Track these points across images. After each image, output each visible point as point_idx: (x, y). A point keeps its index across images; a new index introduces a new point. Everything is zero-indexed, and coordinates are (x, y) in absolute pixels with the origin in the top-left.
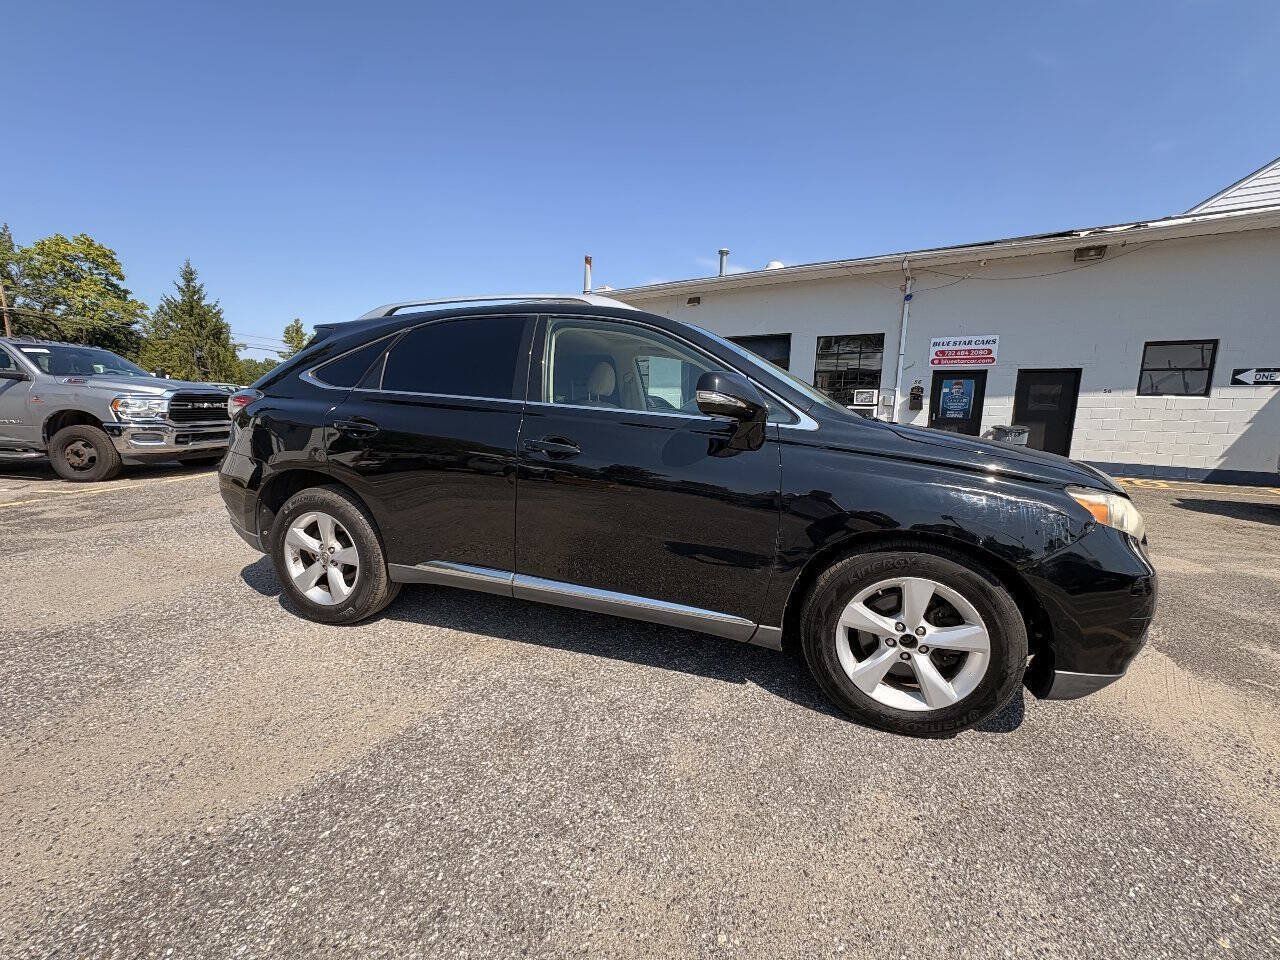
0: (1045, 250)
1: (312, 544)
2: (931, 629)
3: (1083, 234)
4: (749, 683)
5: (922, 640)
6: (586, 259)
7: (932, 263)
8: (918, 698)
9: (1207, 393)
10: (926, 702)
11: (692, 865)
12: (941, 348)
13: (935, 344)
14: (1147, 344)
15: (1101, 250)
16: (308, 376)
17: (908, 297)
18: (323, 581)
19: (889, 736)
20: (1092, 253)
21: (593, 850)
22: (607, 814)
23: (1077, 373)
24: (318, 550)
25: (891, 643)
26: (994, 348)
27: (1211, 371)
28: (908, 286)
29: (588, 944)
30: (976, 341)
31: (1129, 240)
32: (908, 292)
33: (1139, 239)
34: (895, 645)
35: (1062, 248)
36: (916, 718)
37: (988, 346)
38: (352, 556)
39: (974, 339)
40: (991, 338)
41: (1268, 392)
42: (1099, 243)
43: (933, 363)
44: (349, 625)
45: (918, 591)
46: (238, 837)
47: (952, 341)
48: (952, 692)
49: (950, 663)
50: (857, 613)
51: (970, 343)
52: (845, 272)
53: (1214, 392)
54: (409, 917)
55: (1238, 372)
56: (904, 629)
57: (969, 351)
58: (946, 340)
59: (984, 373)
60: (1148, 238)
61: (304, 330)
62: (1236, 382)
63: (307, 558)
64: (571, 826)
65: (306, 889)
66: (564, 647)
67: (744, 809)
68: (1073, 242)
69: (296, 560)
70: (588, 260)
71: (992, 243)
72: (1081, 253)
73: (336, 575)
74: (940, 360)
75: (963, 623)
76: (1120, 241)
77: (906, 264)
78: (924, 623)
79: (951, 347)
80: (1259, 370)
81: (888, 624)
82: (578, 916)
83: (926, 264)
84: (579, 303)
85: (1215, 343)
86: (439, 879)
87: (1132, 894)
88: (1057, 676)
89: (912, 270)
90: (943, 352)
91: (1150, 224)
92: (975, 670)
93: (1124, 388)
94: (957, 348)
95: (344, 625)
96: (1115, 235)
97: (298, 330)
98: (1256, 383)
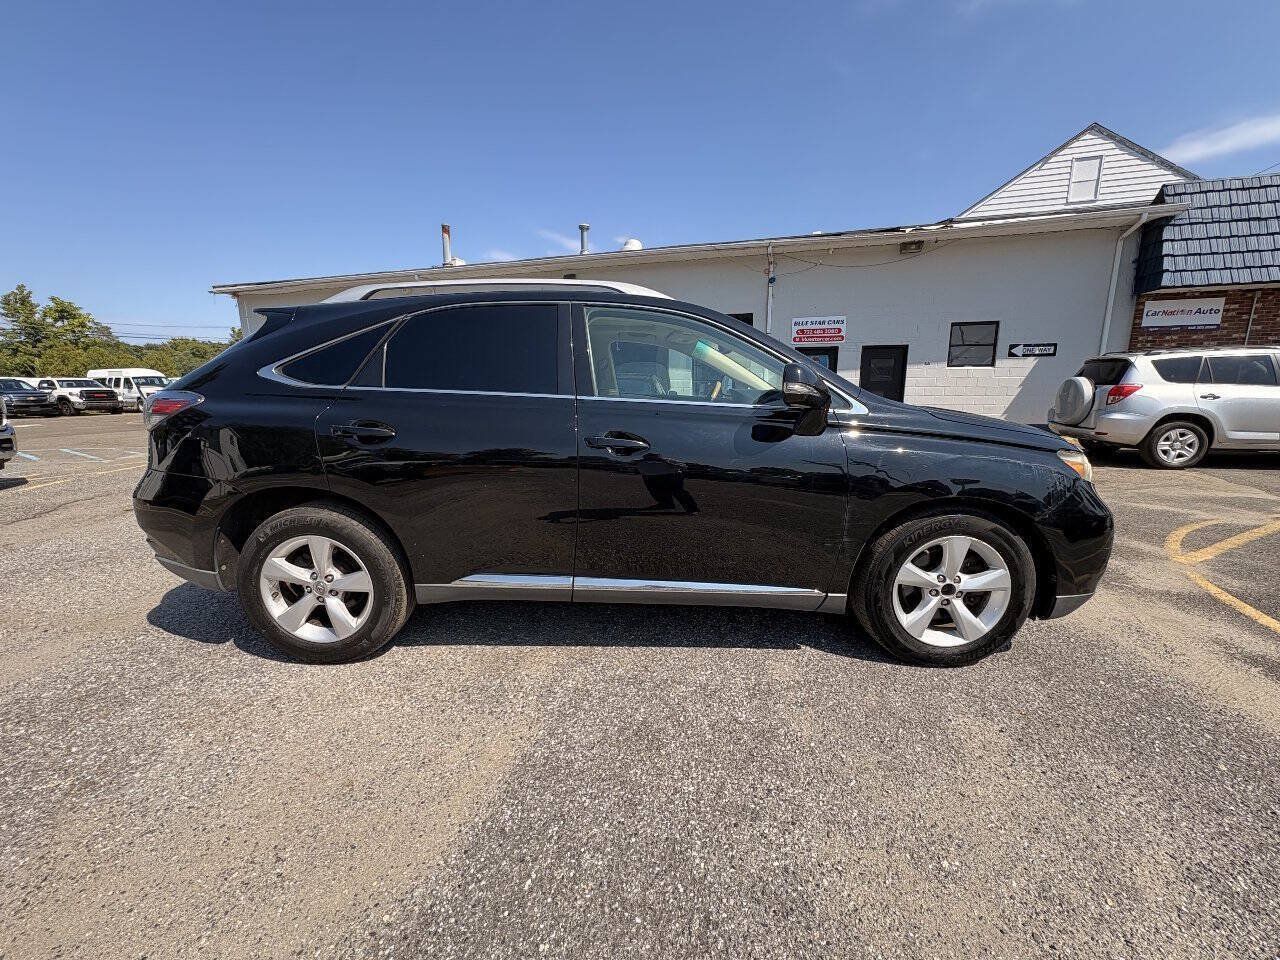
0: (878, 243)
1: (301, 574)
2: (964, 577)
3: (908, 231)
4: (803, 647)
5: (959, 587)
6: (443, 227)
7: (791, 249)
8: (955, 635)
9: (993, 364)
10: (963, 637)
11: (878, 813)
12: (801, 327)
13: (796, 324)
14: (953, 325)
15: (919, 244)
16: (272, 372)
17: (772, 280)
18: (320, 616)
19: (936, 670)
20: (912, 247)
21: (793, 824)
22: (779, 789)
23: (904, 349)
24: (310, 581)
25: (934, 593)
26: (843, 327)
27: (995, 345)
28: (771, 270)
29: (852, 903)
30: (829, 321)
31: (940, 237)
32: (771, 275)
33: (946, 237)
34: (937, 594)
35: (894, 241)
36: (956, 651)
37: (837, 326)
38: (361, 581)
39: (827, 319)
40: (841, 318)
41: (1031, 362)
42: (917, 239)
43: (794, 340)
44: (358, 661)
45: (957, 546)
46: (427, 919)
47: (810, 322)
48: (982, 625)
49: (977, 601)
50: (910, 573)
51: (824, 322)
52: (717, 254)
53: (998, 363)
54: (683, 933)
55: (1012, 347)
56: (944, 580)
57: (824, 330)
58: (805, 320)
59: (836, 348)
60: (952, 237)
61: (33, 300)
62: (1011, 355)
63: (292, 592)
64: (758, 808)
65: (557, 943)
66: (617, 644)
67: (881, 757)
68: (900, 237)
69: (275, 596)
70: (445, 229)
71: (839, 234)
72: (905, 247)
73: (336, 606)
74: (800, 338)
75: (988, 569)
76: (933, 238)
77: (770, 249)
78: (959, 574)
79: (809, 326)
80: (1025, 346)
81: (932, 577)
82: (826, 883)
83: (786, 250)
84: (608, 290)
85: (997, 323)
86: (681, 890)
87: (1157, 750)
88: (1058, 601)
89: (774, 254)
90: (802, 331)
91: (955, 225)
92: (999, 604)
93: (938, 361)
94: (814, 327)
95: (353, 662)
96: (932, 233)
97: (24, 301)
98: (1024, 355)
